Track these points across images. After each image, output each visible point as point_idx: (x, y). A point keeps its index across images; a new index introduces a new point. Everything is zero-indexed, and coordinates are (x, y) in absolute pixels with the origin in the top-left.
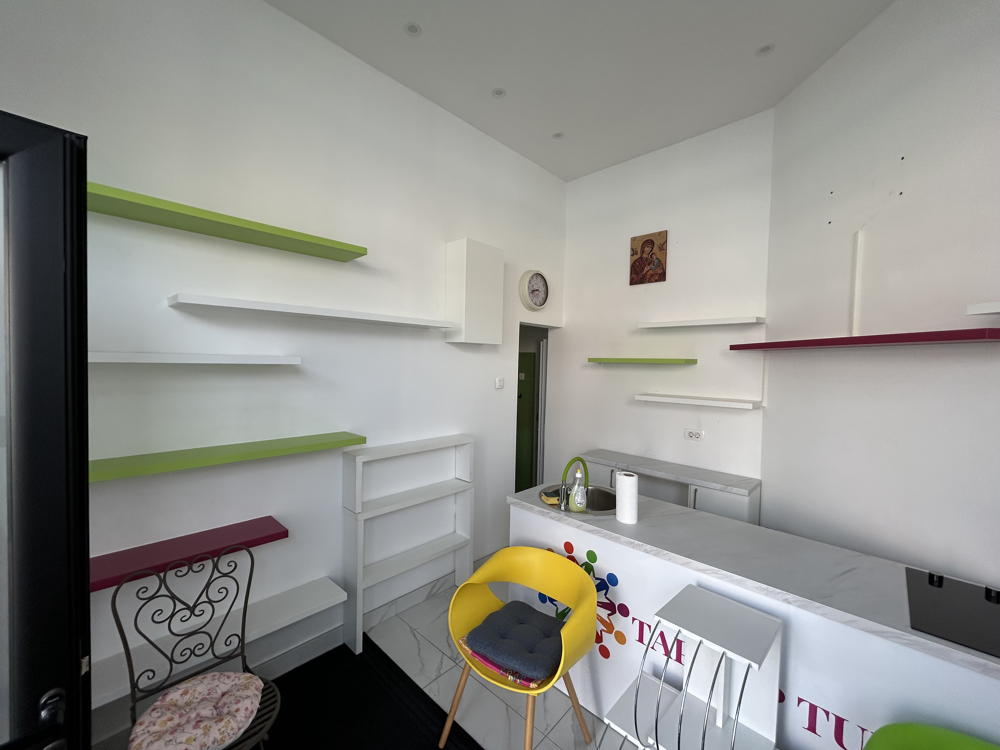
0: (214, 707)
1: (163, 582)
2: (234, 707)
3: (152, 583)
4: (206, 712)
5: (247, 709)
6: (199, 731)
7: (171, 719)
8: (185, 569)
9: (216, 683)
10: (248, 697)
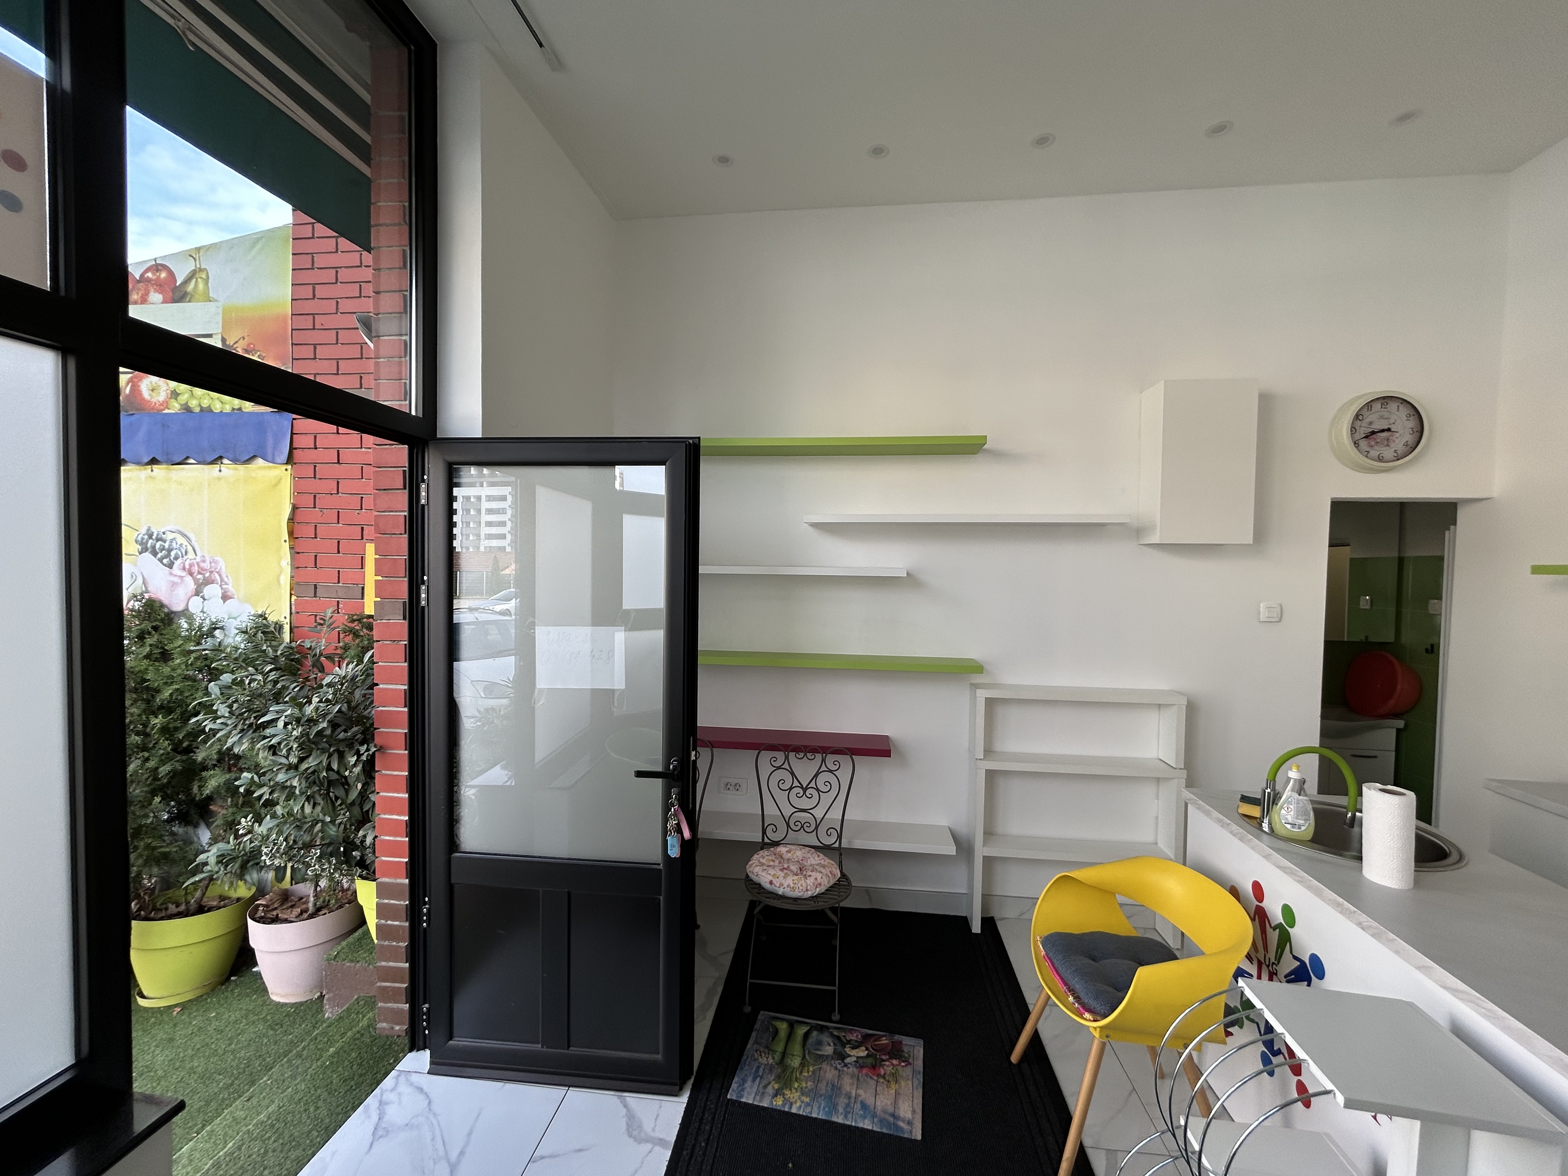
0: (800, 868)
1: (787, 758)
2: (809, 873)
3: (780, 756)
4: (794, 868)
5: (816, 879)
6: (782, 874)
7: (774, 861)
8: (802, 755)
9: (809, 855)
10: (821, 872)
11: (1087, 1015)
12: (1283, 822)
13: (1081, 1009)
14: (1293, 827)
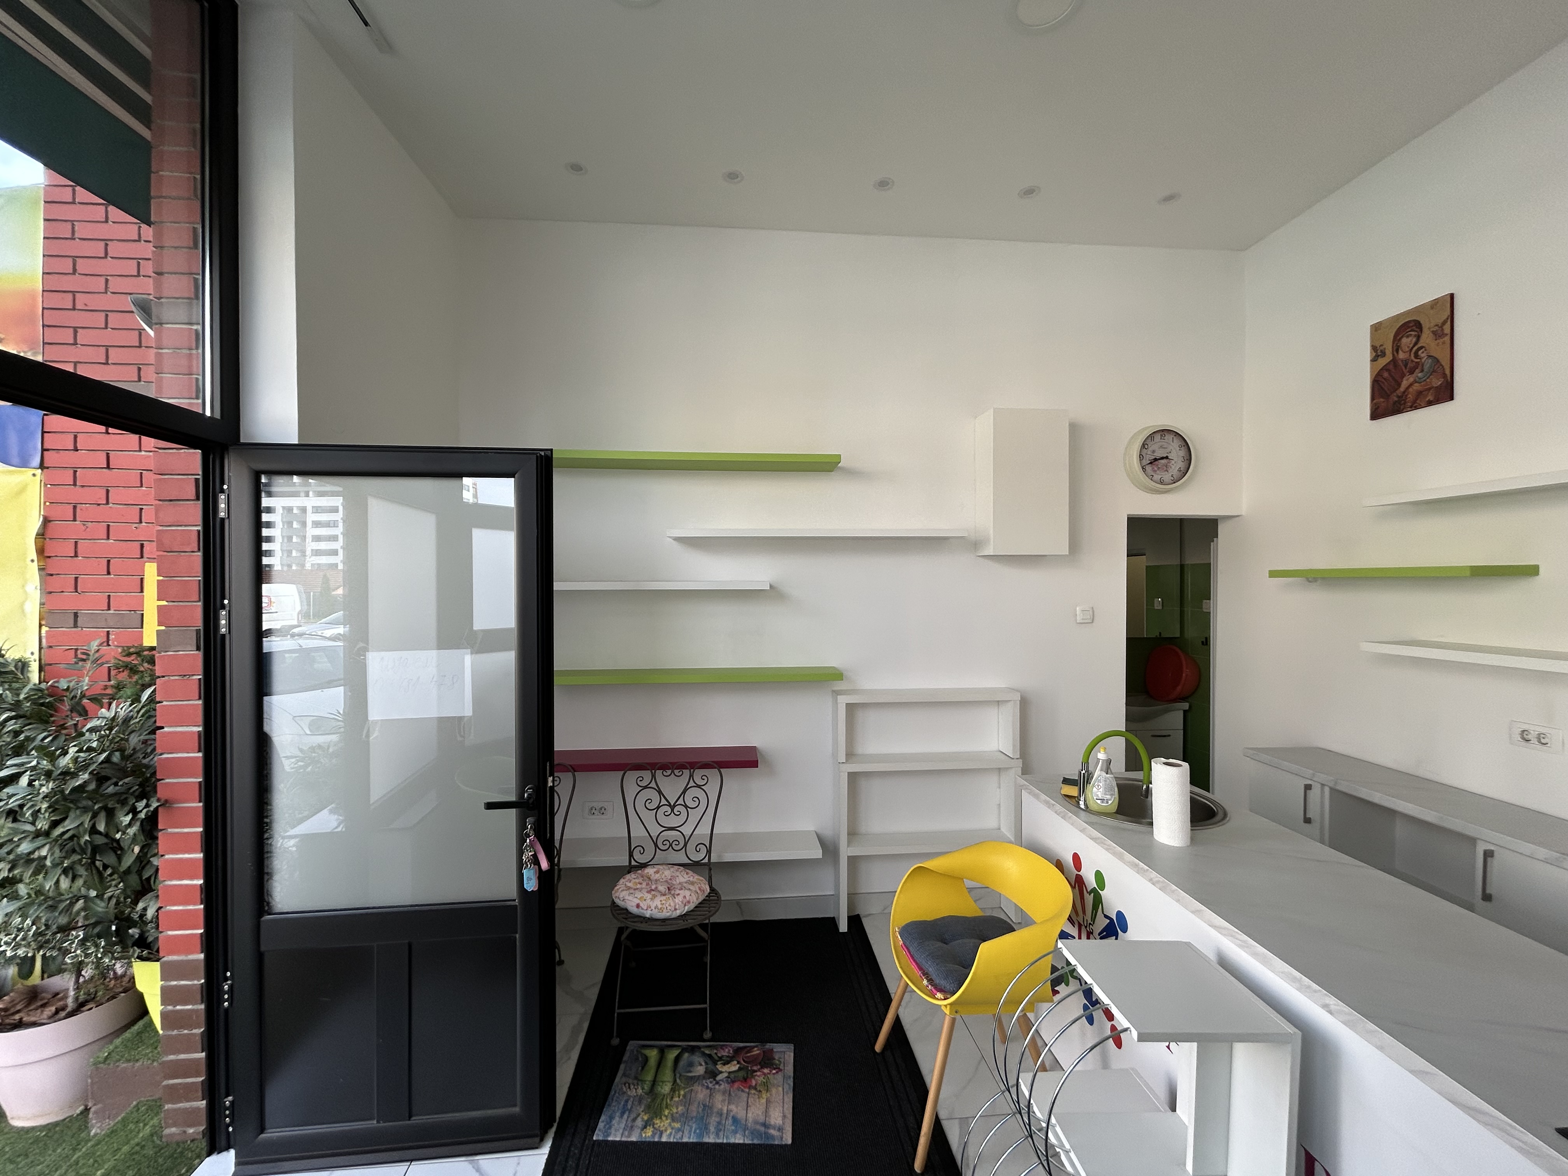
0: (668, 888)
1: (654, 776)
2: (678, 892)
3: (647, 775)
4: (662, 888)
5: (685, 897)
6: (649, 896)
7: (641, 884)
8: (669, 772)
9: (678, 874)
10: (689, 889)
11: (939, 995)
12: (1095, 798)
13: (933, 990)
14: (1102, 802)
